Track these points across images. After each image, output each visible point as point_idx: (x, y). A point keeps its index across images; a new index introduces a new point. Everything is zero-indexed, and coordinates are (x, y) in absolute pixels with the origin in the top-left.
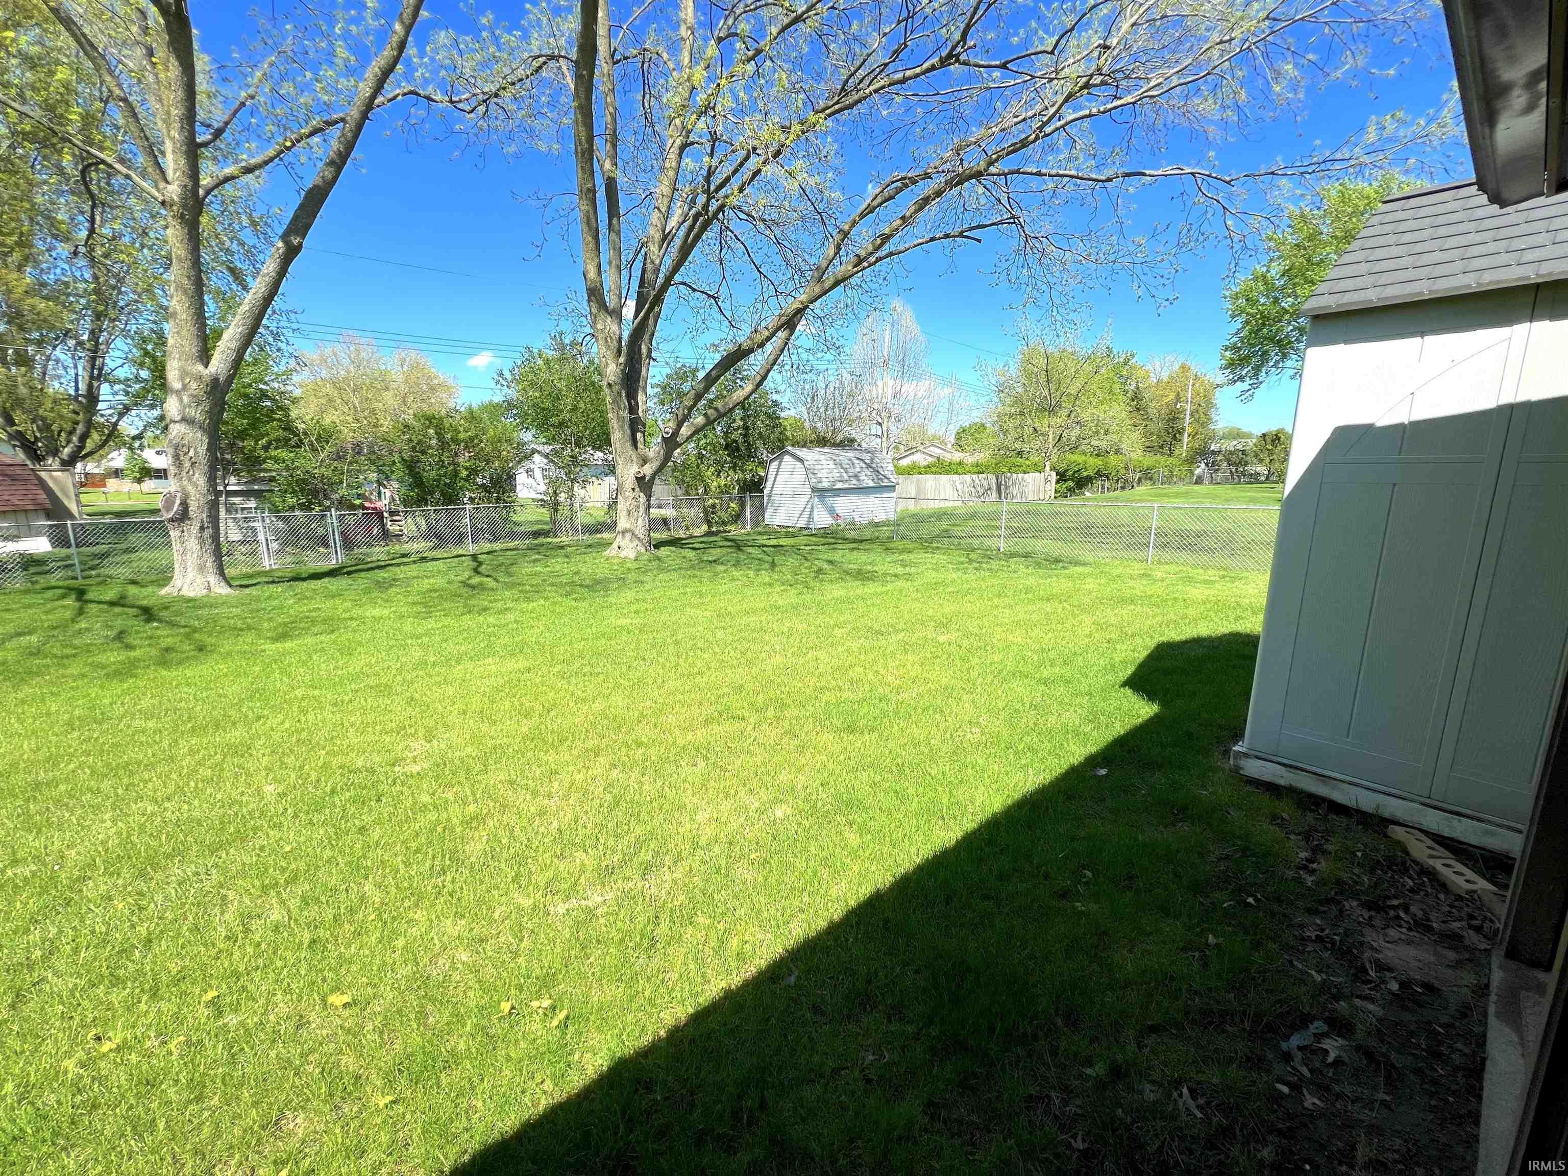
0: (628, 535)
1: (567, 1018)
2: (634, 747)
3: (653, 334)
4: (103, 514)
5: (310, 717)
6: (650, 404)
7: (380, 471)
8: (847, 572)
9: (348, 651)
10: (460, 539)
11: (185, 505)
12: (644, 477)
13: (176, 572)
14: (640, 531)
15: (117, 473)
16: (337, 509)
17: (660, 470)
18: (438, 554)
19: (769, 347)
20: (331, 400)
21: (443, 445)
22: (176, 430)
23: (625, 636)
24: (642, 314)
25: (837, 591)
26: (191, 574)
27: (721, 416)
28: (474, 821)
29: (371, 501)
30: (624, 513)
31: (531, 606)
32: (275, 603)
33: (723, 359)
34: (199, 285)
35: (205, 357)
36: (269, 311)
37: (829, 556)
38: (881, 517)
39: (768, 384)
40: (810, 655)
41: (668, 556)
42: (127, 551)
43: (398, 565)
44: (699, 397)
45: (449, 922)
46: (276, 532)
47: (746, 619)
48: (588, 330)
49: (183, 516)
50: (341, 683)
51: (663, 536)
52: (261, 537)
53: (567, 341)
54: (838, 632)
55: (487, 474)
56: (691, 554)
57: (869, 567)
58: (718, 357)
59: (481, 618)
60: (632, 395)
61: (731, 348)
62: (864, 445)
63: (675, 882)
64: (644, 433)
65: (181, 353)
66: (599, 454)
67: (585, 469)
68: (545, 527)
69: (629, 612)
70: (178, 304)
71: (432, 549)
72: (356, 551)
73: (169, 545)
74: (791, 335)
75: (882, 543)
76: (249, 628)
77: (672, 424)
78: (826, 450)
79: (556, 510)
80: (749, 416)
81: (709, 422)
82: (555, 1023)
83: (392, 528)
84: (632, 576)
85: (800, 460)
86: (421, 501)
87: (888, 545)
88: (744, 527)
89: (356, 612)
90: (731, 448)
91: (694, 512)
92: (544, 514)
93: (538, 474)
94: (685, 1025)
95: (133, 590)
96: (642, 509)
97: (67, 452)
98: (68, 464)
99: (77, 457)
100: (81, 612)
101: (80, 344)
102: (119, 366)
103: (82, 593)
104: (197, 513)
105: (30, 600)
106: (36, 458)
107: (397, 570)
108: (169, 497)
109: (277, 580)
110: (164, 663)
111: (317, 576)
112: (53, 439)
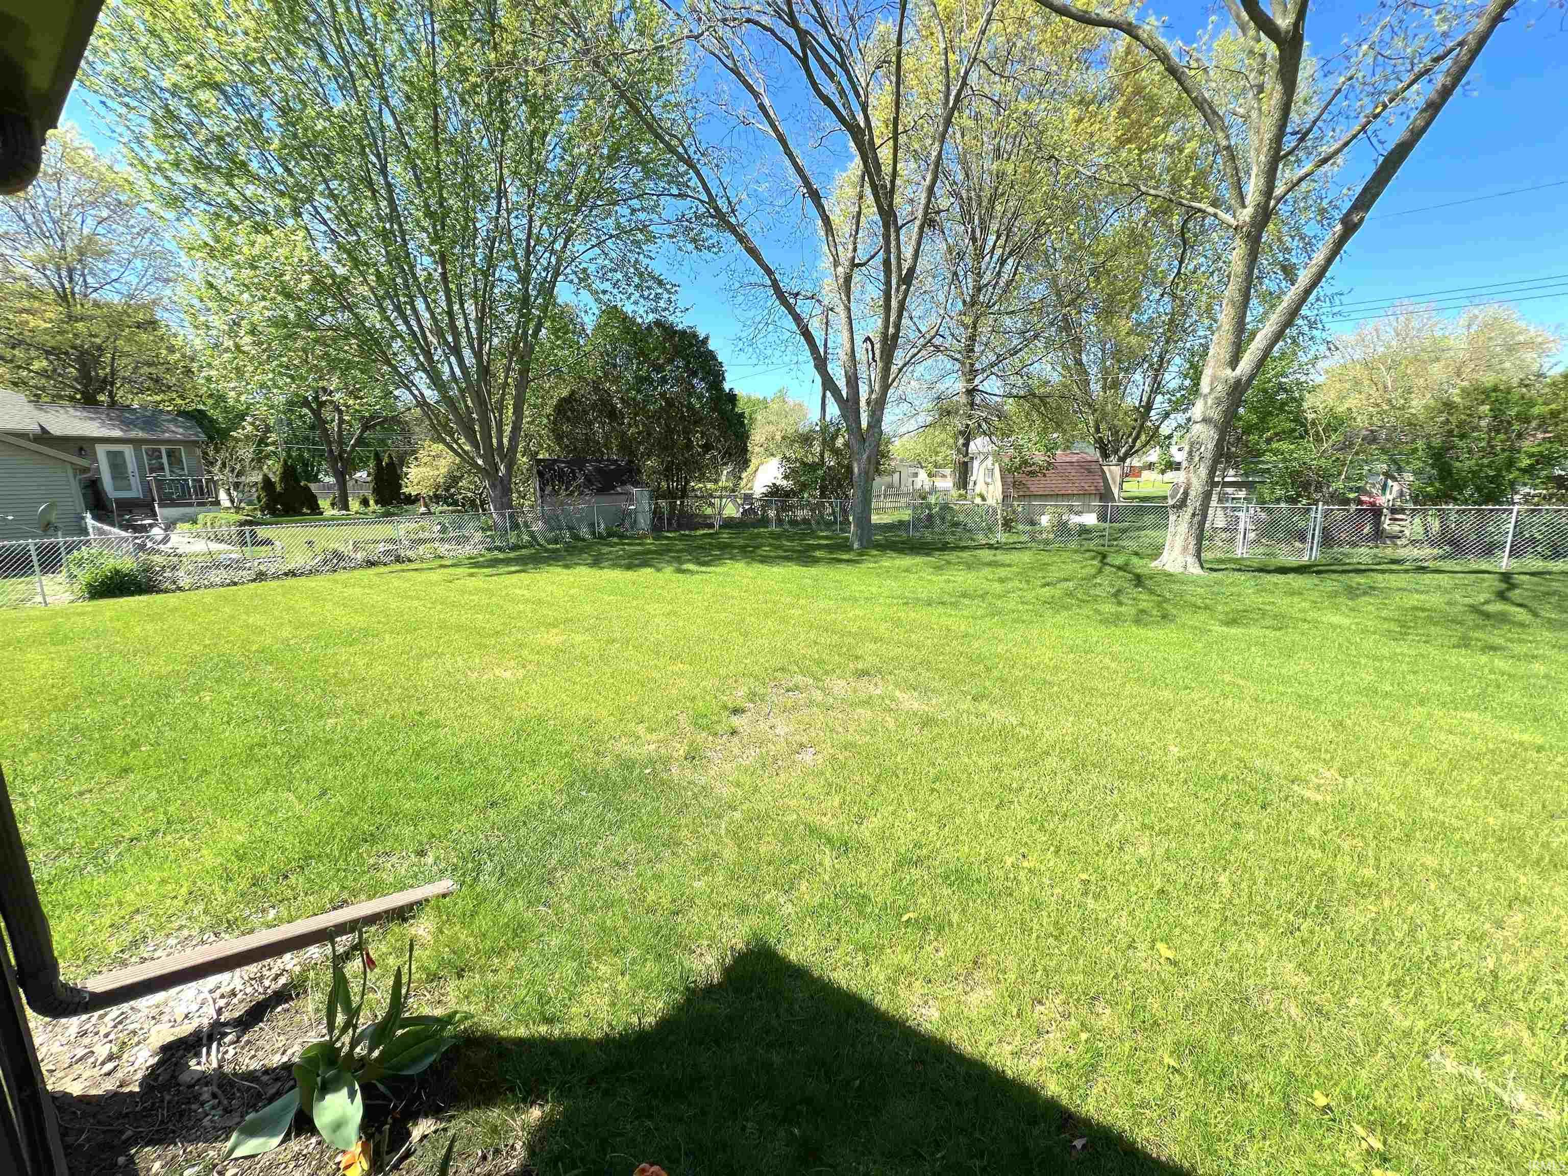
4: (1133, 498)
5: (1229, 703)
7: (1392, 460)
9: (1289, 653)
10: (1490, 550)
11: (1186, 494)
13: (1166, 550)
15: (1150, 466)
16: (1327, 503)
18: (1446, 565)
20: (1357, 382)
22: (1198, 428)
26: (1177, 552)
28: (1364, 889)
32: (1234, 590)
34: (1249, 290)
35: (1234, 362)
42: (1139, 529)
43: (1383, 572)
45: (1290, 966)
46: (1257, 522)
49: (1182, 505)
52: (1241, 526)
59: (1484, 659)
65: (1218, 361)
70: (1225, 316)
72: (1336, 549)
73: (1167, 527)
76: (1207, 608)
83: (1389, 527)
86: (1443, 497)
89: (1311, 615)
95: (1135, 560)
97: (1123, 450)
98: (1122, 460)
99: (1127, 455)
100: (1100, 571)
101: (1151, 365)
102: (1172, 379)
103: (1104, 557)
104: (1193, 502)
105: (1076, 557)
106: (1105, 455)
107: (1380, 577)
108: (1176, 486)
109: (1241, 567)
110: (1137, 621)
111: (1283, 570)
112: (1118, 441)
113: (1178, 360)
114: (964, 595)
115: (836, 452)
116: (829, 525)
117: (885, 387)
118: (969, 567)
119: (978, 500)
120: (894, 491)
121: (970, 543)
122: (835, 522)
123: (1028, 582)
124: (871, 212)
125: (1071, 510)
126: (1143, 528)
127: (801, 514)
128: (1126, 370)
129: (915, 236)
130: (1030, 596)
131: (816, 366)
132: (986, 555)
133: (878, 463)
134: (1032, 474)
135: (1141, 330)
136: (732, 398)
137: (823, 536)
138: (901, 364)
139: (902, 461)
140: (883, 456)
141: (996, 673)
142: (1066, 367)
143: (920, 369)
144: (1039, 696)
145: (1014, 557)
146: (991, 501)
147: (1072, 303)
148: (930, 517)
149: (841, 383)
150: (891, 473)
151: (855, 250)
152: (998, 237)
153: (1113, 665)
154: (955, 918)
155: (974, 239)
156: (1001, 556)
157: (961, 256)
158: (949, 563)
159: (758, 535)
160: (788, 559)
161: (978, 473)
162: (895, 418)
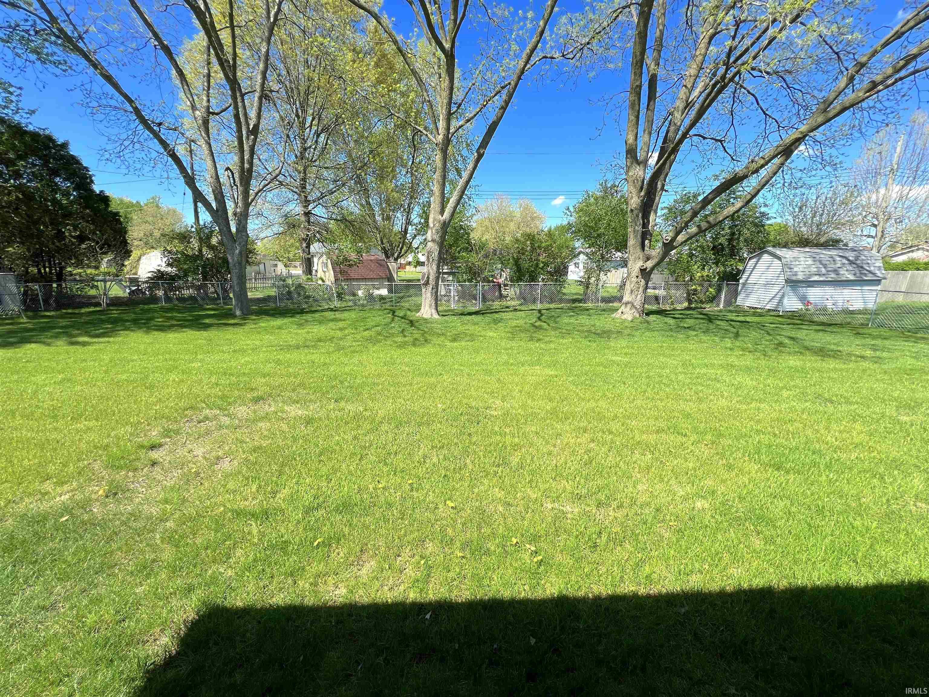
0: (629, 306)
1: (542, 560)
2: (607, 433)
3: (667, 175)
4: (403, 280)
5: (459, 379)
6: (658, 220)
7: (502, 263)
8: (807, 348)
9: (477, 351)
10: (534, 301)
11: (428, 278)
12: (646, 269)
13: (422, 307)
14: (638, 303)
15: (409, 263)
16: (483, 282)
17: (658, 264)
18: (523, 308)
19: (763, 172)
20: (487, 228)
21: (533, 249)
22: (430, 244)
23: (615, 367)
24: (661, 162)
25: (794, 361)
26: (427, 307)
27: (711, 226)
28: (516, 447)
29: (496, 279)
30: (629, 291)
31: (565, 341)
32: (453, 324)
33: (722, 184)
34: (444, 177)
35: (442, 212)
36: (468, 187)
37: (793, 334)
38: (857, 305)
39: (759, 199)
40: (753, 405)
41: (654, 321)
42: (409, 296)
43: (504, 312)
44: (695, 214)
45: (497, 490)
46: (458, 291)
47: (704, 371)
48: (624, 176)
49: (427, 283)
50: (472, 365)
51: (654, 307)
52: (452, 294)
53: (609, 185)
54: (785, 393)
55: (553, 266)
56: (671, 321)
57: (832, 347)
58: (717, 183)
59: (538, 345)
60: (646, 216)
61: (728, 176)
62: (851, 245)
63: (616, 518)
64: (650, 241)
65: (435, 211)
66: (619, 254)
67: (609, 263)
68: (580, 297)
69: (621, 354)
70: (436, 189)
71: (521, 305)
72: (487, 303)
73: (421, 295)
74: (786, 160)
75: (854, 328)
76: (443, 334)
77: (671, 234)
78: (807, 249)
79: (588, 288)
80: (736, 226)
81: (701, 231)
82: (535, 560)
83: (504, 292)
84: (628, 331)
85: (779, 258)
86: (519, 279)
87: (861, 331)
88: (718, 305)
89: (483, 333)
90: (717, 249)
91: (679, 293)
92: (581, 289)
93: (581, 266)
94: (604, 599)
95: (409, 313)
96: (641, 289)
97: (396, 255)
98: (396, 259)
99: (399, 257)
100: (393, 320)
101: (405, 210)
102: (415, 218)
103: (394, 312)
104: (432, 282)
105: (380, 313)
106: (388, 257)
107: (503, 314)
108: (424, 274)
109: (455, 314)
110: (414, 345)
111: (470, 314)
112: (393, 249)
113: (416, 209)
114: (320, 340)
115: (212, 248)
116: (214, 300)
117: (247, 205)
118: (320, 322)
119: (320, 282)
120: (262, 276)
121: (319, 308)
122: (218, 298)
123: (356, 329)
124: (218, 76)
125: (374, 287)
126: (410, 296)
127: (187, 293)
128: (393, 211)
129: (256, 104)
130: (358, 337)
131: (187, 183)
132: (330, 315)
133: (248, 257)
134: (350, 266)
135: (399, 189)
136: (104, 199)
137: (210, 309)
138: (256, 190)
139: (264, 256)
140: (250, 252)
141: (346, 384)
142: (362, 205)
143: (270, 196)
144: (372, 392)
145: (346, 315)
146: (328, 283)
147: (361, 168)
148: (289, 293)
149: (211, 198)
150: (258, 264)
151: (208, 101)
152: (313, 119)
153: (407, 369)
154: (346, 530)
155: (297, 116)
156: (338, 315)
157: (290, 125)
158: (307, 321)
159: (149, 310)
160: (182, 326)
161: (318, 264)
162: (256, 227)
